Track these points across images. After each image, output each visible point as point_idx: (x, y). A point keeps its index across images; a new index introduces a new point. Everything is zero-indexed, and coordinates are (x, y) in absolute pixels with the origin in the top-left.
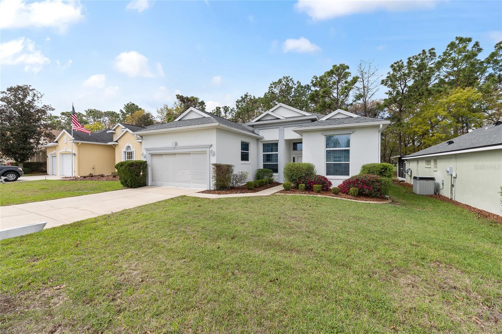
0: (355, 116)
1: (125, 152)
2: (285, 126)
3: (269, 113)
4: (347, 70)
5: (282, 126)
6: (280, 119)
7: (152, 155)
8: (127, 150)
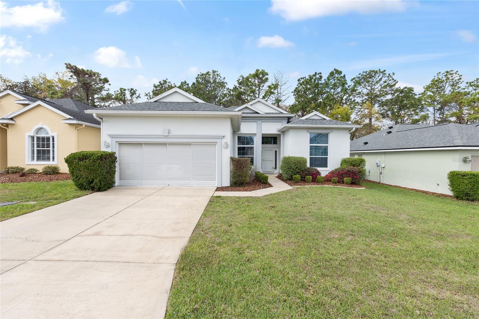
0: (328, 118)
1: (33, 138)
2: (264, 121)
3: (248, 106)
4: (266, 76)
5: (260, 121)
6: (260, 113)
7: (121, 144)
8: (37, 134)
